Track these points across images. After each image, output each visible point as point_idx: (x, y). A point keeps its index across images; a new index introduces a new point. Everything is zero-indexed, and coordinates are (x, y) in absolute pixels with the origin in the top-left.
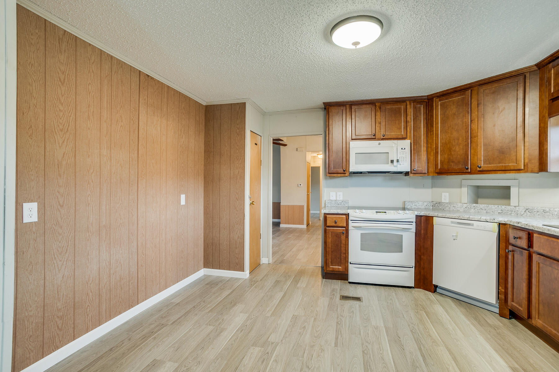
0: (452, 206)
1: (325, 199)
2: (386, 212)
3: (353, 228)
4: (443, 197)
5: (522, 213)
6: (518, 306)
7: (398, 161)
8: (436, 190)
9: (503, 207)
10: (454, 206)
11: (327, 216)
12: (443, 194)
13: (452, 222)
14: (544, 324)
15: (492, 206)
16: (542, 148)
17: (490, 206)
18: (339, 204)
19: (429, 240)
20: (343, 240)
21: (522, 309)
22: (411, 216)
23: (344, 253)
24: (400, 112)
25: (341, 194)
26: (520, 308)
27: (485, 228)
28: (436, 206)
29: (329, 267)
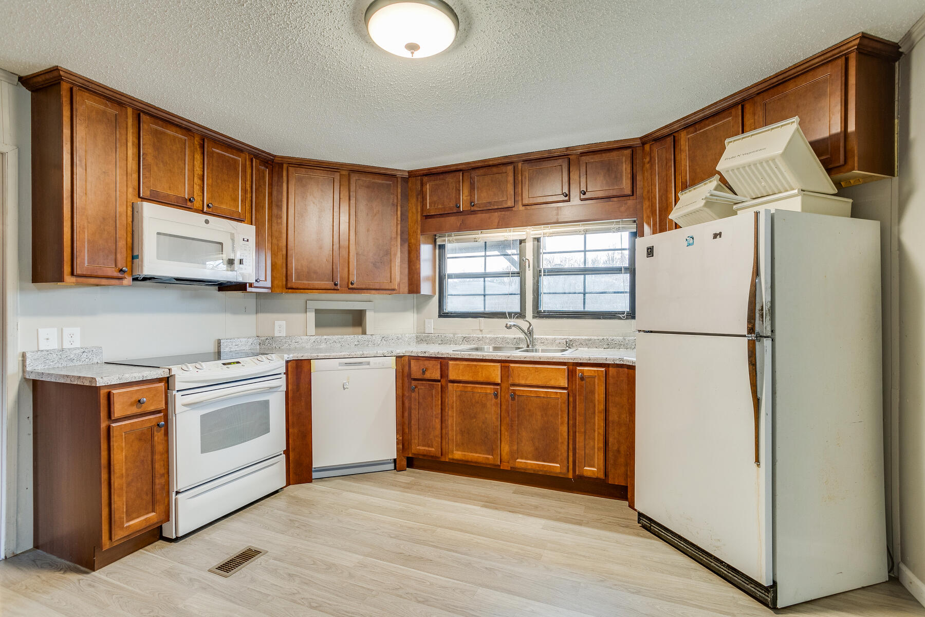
0: (294, 341)
1: (20, 350)
2: (238, 363)
3: (186, 408)
4: (277, 328)
5: (379, 343)
6: (427, 449)
7: (241, 262)
8: (263, 317)
9: (359, 337)
10: (297, 341)
11: (114, 392)
12: (277, 323)
13: (340, 364)
14: (463, 453)
15: (348, 336)
16: (413, 267)
17: (345, 337)
18: (72, 360)
19: (303, 399)
20: (158, 443)
21: (433, 449)
22: (276, 363)
23: (163, 475)
24: (236, 169)
25: (77, 331)
26: (430, 449)
27: (383, 365)
28: (266, 344)
29: (122, 528)
